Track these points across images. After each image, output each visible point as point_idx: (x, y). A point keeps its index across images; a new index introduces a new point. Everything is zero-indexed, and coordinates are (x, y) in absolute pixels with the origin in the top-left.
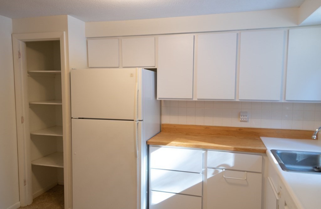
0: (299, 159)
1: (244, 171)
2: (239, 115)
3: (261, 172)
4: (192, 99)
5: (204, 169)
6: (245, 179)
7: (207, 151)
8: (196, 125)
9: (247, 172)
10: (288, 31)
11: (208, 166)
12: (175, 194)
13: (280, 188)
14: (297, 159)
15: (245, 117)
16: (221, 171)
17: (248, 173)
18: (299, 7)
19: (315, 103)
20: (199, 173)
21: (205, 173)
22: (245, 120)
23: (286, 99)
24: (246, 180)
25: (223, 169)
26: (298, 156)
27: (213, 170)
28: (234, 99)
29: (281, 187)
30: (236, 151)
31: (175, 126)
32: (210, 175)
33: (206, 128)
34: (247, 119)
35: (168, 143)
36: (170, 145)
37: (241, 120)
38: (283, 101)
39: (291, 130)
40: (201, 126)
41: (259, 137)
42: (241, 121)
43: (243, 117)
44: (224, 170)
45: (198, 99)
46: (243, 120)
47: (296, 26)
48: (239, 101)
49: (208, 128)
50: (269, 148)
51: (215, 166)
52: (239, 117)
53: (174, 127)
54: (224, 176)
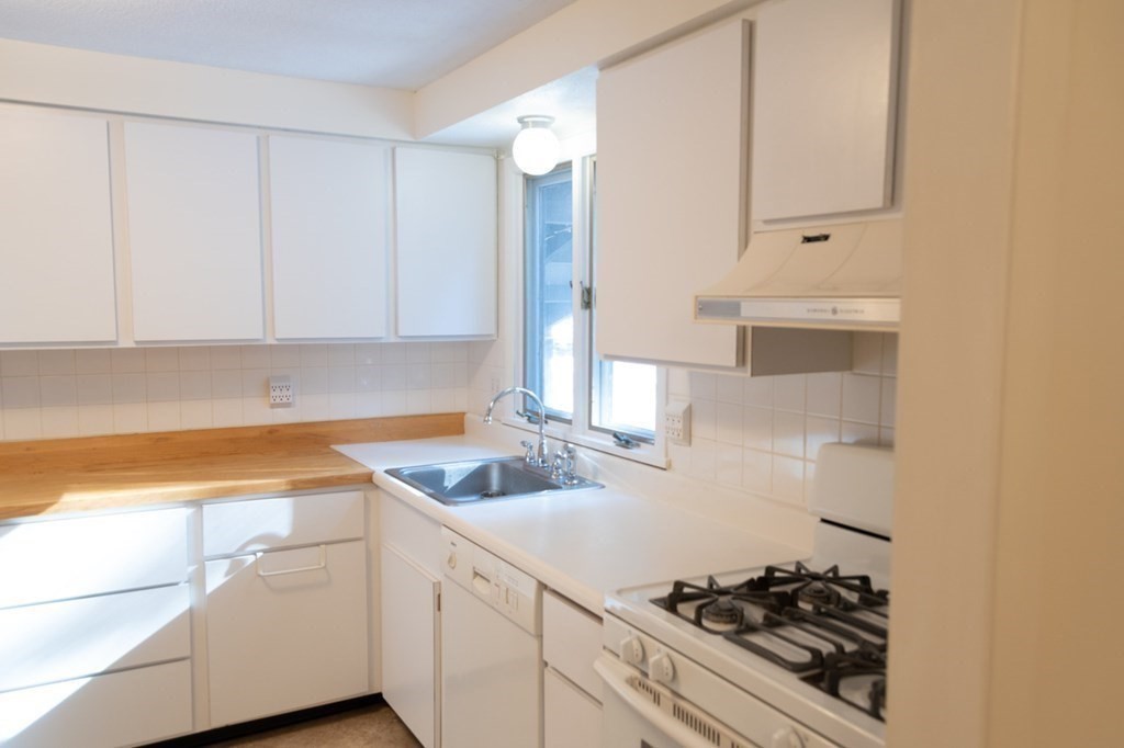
0: (450, 483)
1: (318, 545)
2: (267, 387)
3: (361, 535)
4: (115, 342)
5: (191, 569)
6: (323, 565)
7: (201, 506)
8: (118, 436)
9: (327, 543)
10: (393, 150)
11: (205, 554)
12: (89, 679)
13: (452, 547)
14: (446, 484)
15: (285, 392)
16: (251, 559)
17: (330, 547)
18: (415, 92)
19: (454, 342)
20: (176, 584)
21: (199, 579)
22: (285, 400)
23: (401, 334)
24: (325, 567)
25: (255, 554)
26: (447, 475)
27: (226, 564)
28: (261, 337)
29: (453, 544)
30: (297, 489)
31: (29, 446)
32: (216, 578)
33: (158, 440)
34: (291, 399)
35: (51, 504)
36: (57, 511)
37: (272, 401)
38: (393, 339)
39: (405, 417)
40: (136, 436)
41: (327, 445)
42: (273, 406)
43: (277, 393)
44: (259, 554)
45: (137, 342)
46: (278, 400)
47: (412, 140)
48: (276, 343)
49: (166, 439)
50: (379, 468)
51: (232, 550)
52: (267, 394)
53: (28, 449)
54: (262, 573)
